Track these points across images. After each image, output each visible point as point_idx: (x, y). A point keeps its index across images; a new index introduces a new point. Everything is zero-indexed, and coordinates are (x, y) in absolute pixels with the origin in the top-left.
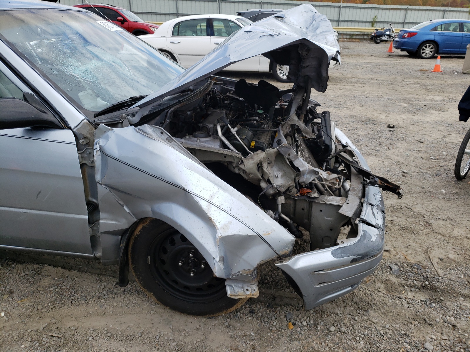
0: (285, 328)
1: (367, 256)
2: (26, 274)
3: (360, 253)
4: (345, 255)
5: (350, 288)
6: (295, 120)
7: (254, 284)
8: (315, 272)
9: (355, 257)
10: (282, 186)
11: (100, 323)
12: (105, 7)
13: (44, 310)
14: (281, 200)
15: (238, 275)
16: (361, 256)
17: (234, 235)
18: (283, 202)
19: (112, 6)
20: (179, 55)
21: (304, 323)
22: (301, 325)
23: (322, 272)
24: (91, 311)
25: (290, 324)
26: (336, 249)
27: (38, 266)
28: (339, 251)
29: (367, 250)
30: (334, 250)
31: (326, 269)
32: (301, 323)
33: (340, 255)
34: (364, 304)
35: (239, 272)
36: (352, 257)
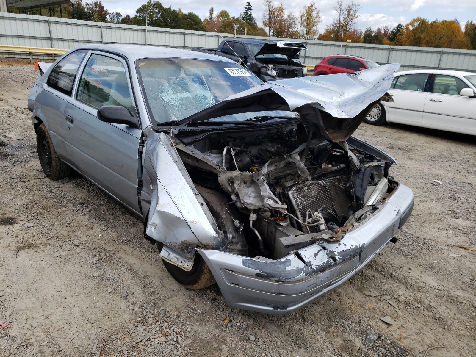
0: (222, 319)
1: (273, 277)
2: (128, 222)
3: (266, 271)
4: (252, 266)
5: (272, 309)
6: (297, 159)
7: (190, 262)
8: (227, 270)
9: (260, 273)
10: (250, 204)
11: (132, 261)
12: (353, 58)
13: (117, 242)
14: (253, 217)
15: (170, 244)
16: (266, 274)
17: (168, 213)
18: (255, 219)
19: (361, 58)
20: (389, 107)
21: (238, 324)
22: (235, 324)
23: (232, 273)
24: (135, 253)
25: (228, 318)
26: (248, 259)
27: (137, 220)
28: (250, 262)
29: (274, 272)
30: (246, 259)
31: (236, 272)
32: (237, 323)
33: (248, 265)
34: (303, 342)
35: (170, 242)
36: (257, 271)
